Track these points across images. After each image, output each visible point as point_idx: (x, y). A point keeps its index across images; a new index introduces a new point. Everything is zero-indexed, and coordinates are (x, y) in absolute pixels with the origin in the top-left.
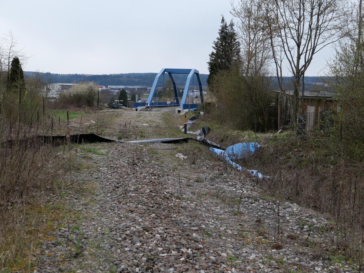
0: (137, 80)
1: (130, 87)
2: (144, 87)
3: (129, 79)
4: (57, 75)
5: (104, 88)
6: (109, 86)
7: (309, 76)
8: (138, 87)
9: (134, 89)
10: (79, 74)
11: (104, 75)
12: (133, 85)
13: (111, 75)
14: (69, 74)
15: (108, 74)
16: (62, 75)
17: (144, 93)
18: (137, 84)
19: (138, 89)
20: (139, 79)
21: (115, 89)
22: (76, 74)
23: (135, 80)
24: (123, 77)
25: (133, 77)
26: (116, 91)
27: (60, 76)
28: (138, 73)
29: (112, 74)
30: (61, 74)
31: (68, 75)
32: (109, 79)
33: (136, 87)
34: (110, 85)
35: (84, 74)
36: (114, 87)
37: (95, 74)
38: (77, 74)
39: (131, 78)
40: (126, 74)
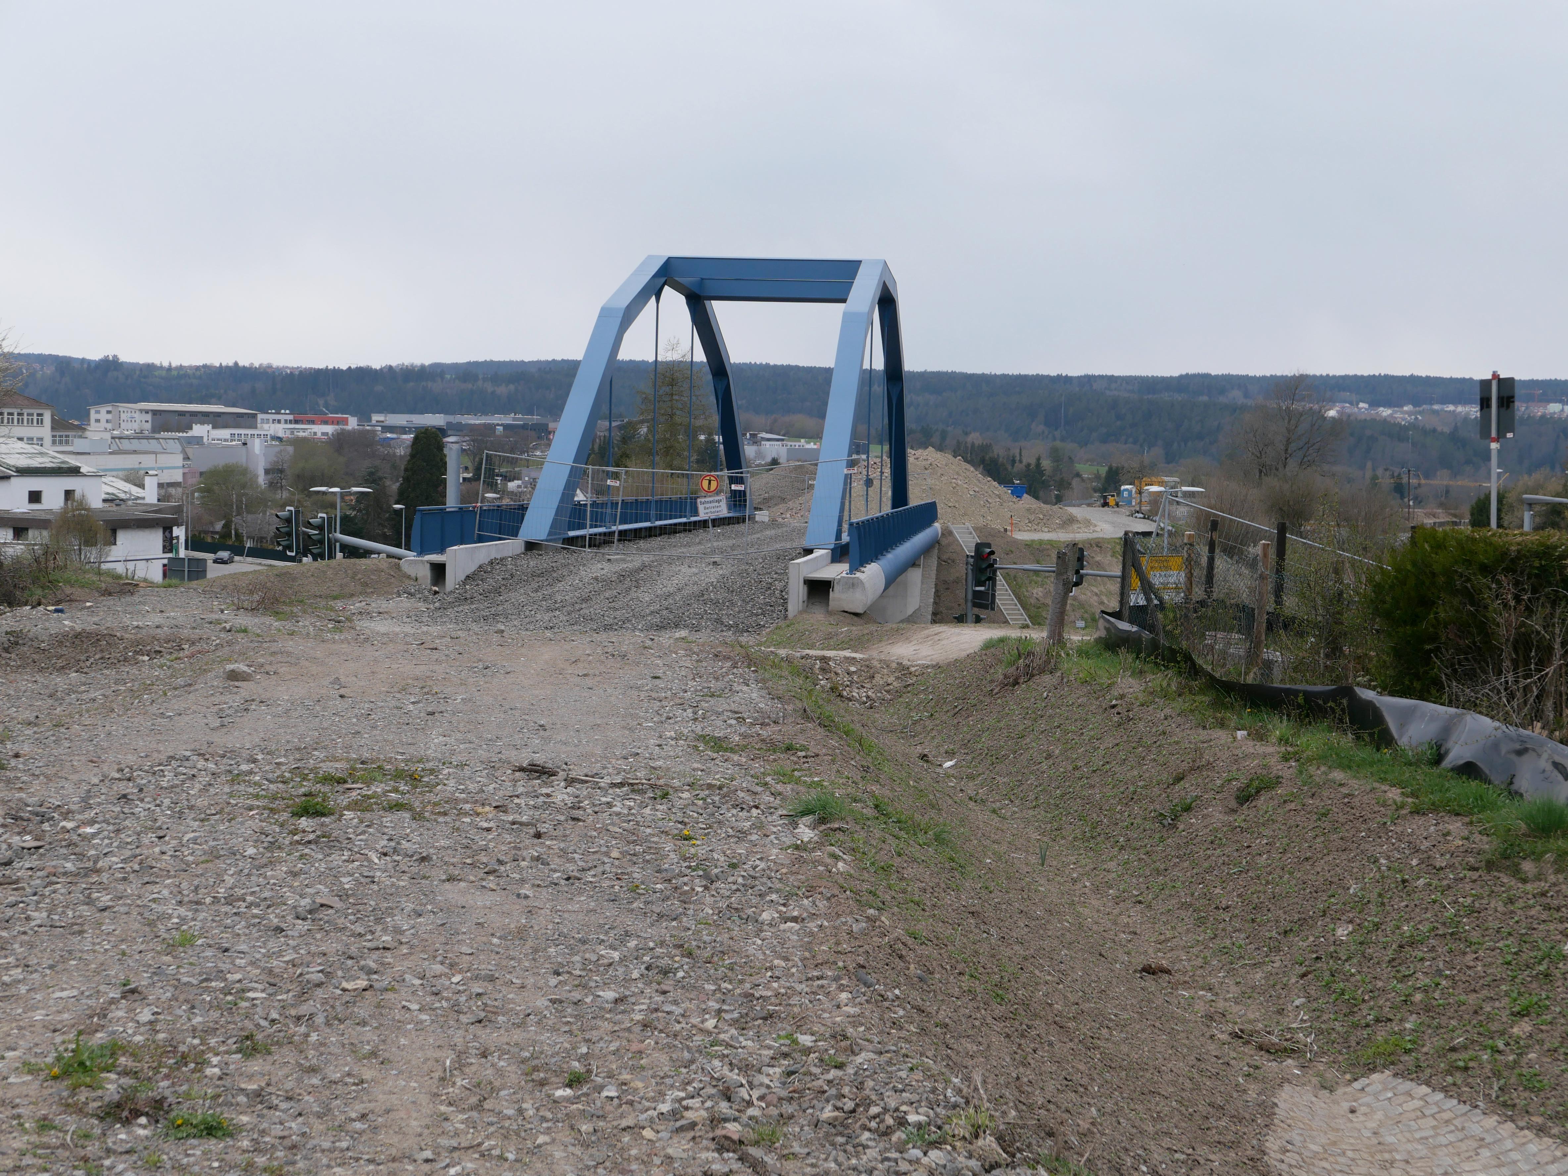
0: (502, 390)
1: (472, 422)
2: (536, 418)
3: (470, 386)
4: (150, 367)
5: (353, 423)
6: (376, 418)
7: (1251, 374)
8: (508, 419)
9: (491, 428)
10: (247, 364)
11: (360, 370)
12: (485, 413)
13: (391, 367)
14: (205, 366)
15: (376, 365)
16: (170, 369)
17: (535, 448)
18: (504, 410)
19: (506, 427)
20: (512, 387)
21: (403, 430)
22: (236, 364)
23: (493, 393)
24: (442, 378)
25: (485, 380)
26: (404, 437)
27: (164, 373)
28: (511, 362)
29: (394, 364)
30: (166, 364)
31: (197, 368)
32: (379, 388)
33: (499, 420)
34: (379, 412)
35: (270, 367)
36: (400, 420)
37: (321, 366)
38: (241, 364)
39: (480, 383)
40: (455, 367)
